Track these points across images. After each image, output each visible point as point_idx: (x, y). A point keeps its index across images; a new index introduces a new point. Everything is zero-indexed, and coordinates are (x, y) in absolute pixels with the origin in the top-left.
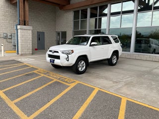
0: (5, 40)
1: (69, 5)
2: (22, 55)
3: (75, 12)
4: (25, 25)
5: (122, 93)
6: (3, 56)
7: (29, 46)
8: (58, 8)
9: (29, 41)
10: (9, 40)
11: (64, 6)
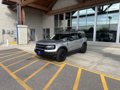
0: (8, 35)
1: (51, 11)
2: (21, 45)
3: (55, 16)
4: (22, 24)
5: (98, 71)
6: (8, 46)
7: (25, 38)
8: (43, 13)
9: (25, 35)
10: (11, 35)
11: (48, 12)
